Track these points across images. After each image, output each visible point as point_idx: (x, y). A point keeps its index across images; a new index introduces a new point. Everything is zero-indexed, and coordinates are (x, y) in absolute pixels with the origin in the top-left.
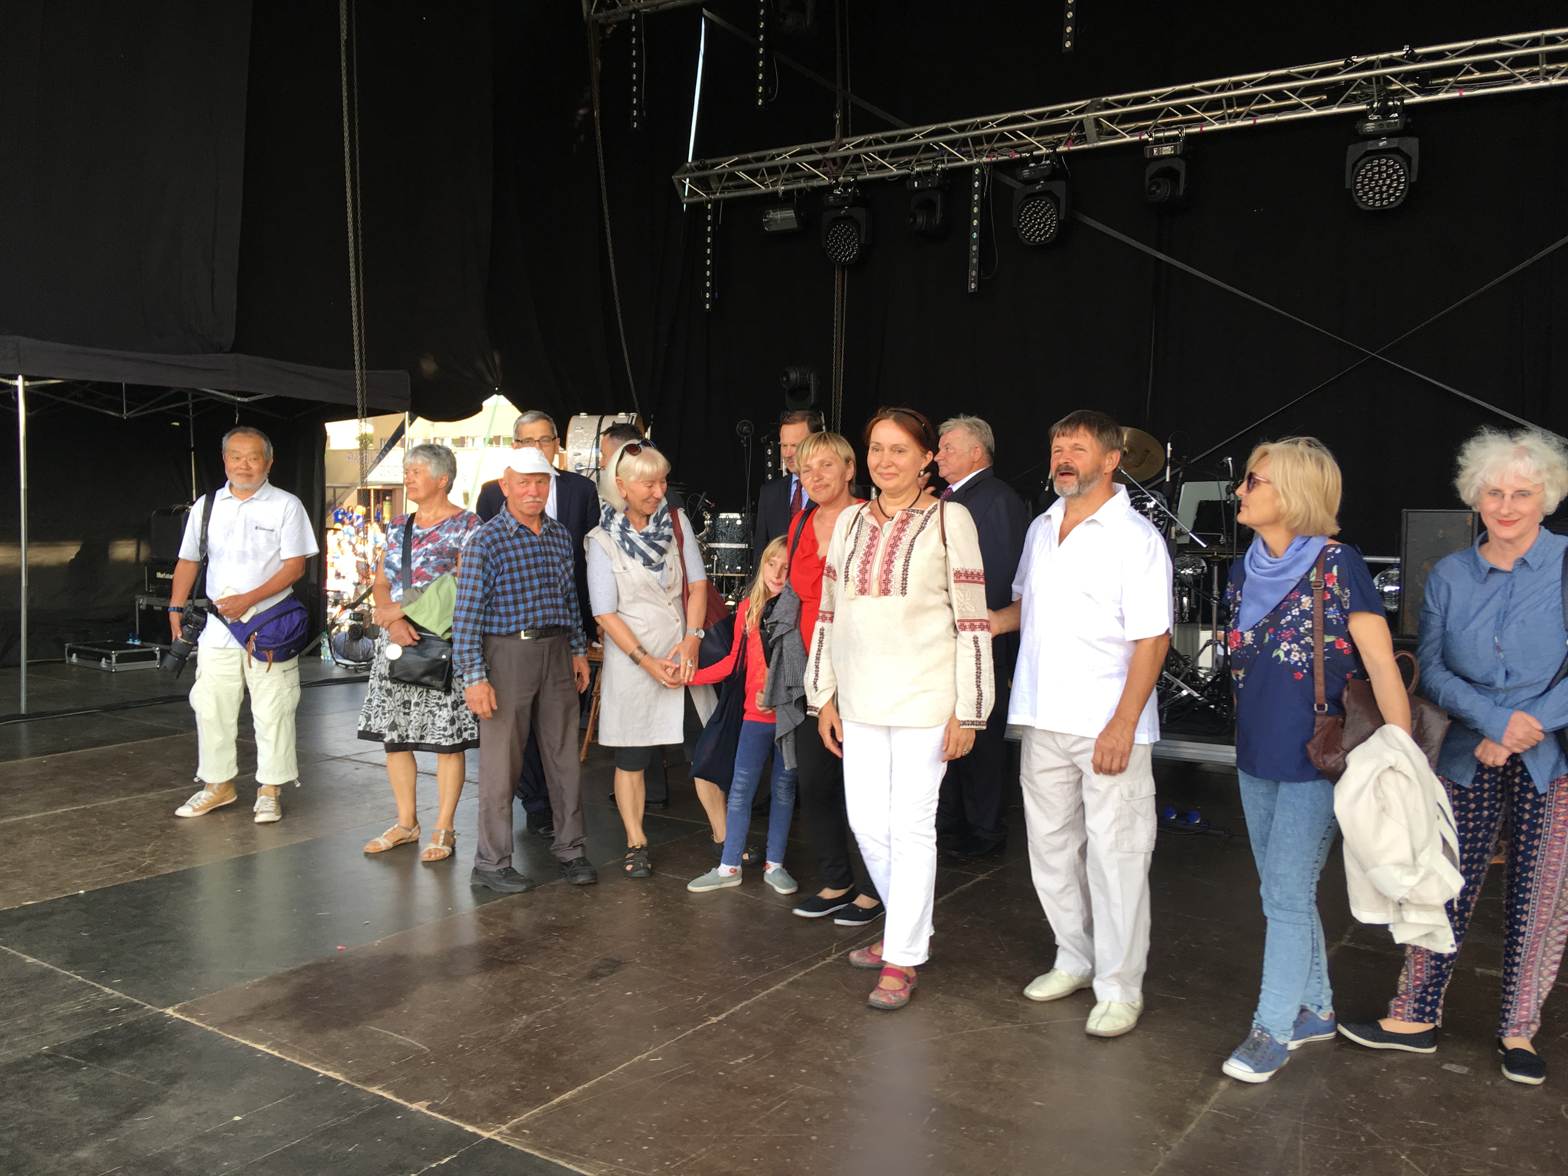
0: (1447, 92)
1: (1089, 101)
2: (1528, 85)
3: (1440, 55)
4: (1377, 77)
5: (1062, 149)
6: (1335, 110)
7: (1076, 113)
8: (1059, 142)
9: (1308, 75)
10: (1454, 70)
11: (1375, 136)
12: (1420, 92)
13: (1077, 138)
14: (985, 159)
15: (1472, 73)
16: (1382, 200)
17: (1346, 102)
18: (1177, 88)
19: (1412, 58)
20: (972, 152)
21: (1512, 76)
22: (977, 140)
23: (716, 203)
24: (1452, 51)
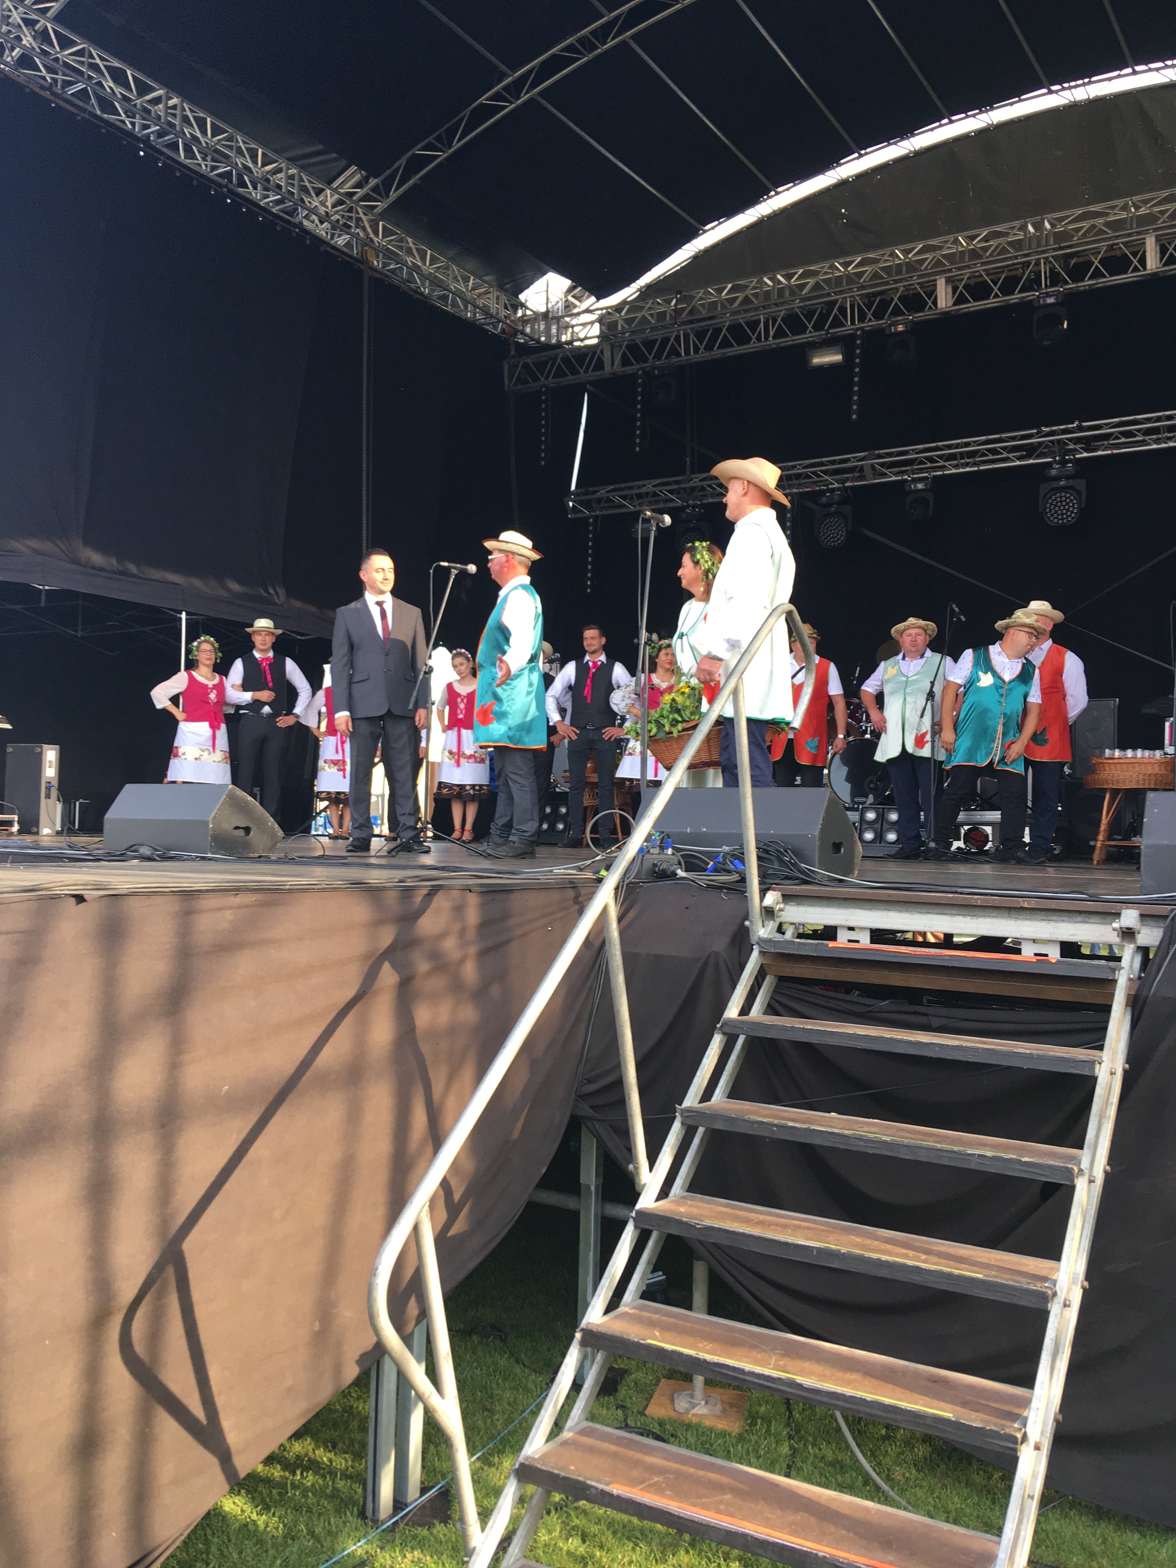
0: (1103, 450)
1: (866, 453)
2: (1155, 446)
3: (1098, 427)
4: (1059, 441)
5: (848, 484)
6: (1031, 461)
7: (858, 461)
8: (847, 480)
9: (1013, 439)
10: (1107, 437)
11: (1058, 478)
12: (1086, 450)
13: (859, 477)
14: (795, 490)
15: (1119, 438)
16: (1063, 519)
17: (1038, 457)
18: (927, 446)
19: (1080, 429)
21: (1144, 441)
22: (789, 478)
23: (596, 518)
24: (1106, 424)
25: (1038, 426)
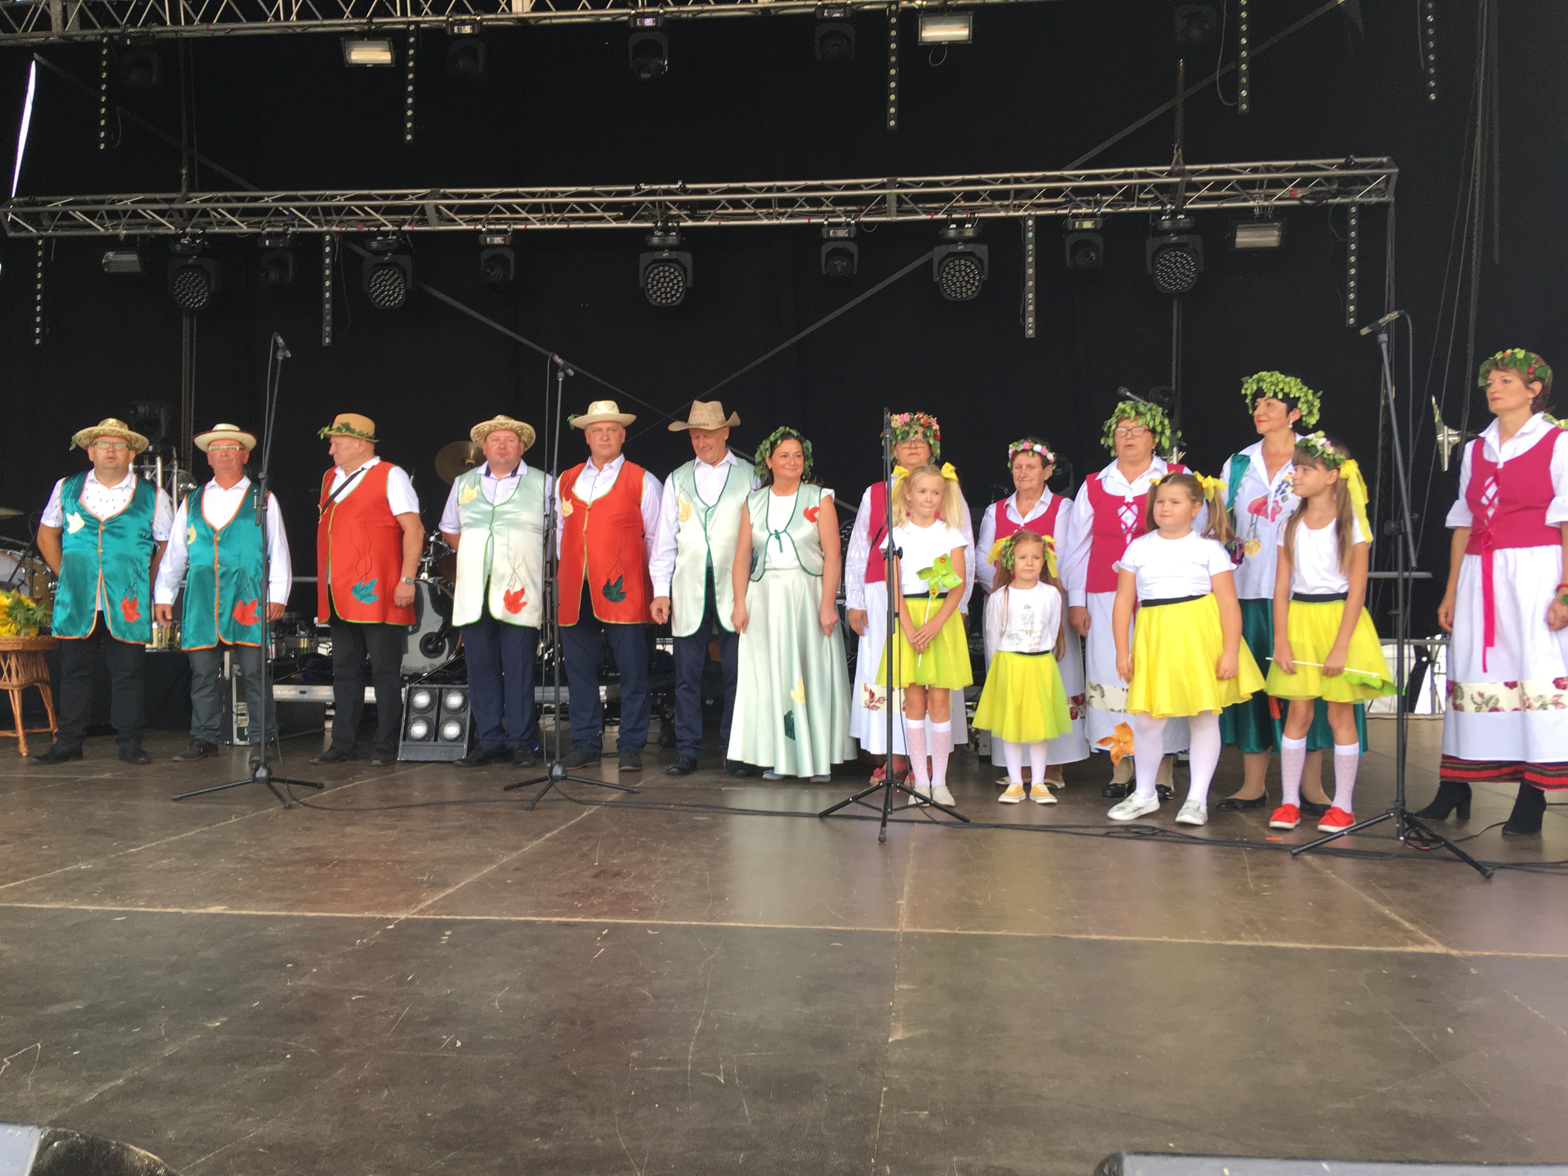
0: (710, 220)
1: (429, 191)
2: (765, 222)
3: (704, 192)
4: (660, 202)
5: (406, 228)
6: (629, 224)
7: (417, 199)
8: (404, 222)
9: (608, 194)
10: (714, 204)
11: (660, 248)
12: (692, 217)
13: (419, 220)
14: (335, 228)
15: (727, 208)
16: (667, 299)
17: (637, 219)
18: (506, 190)
19: (685, 191)
20: (323, 221)
21: (755, 214)
22: (327, 211)
23: (48, 239)
24: (713, 190)
25: (637, 183)
